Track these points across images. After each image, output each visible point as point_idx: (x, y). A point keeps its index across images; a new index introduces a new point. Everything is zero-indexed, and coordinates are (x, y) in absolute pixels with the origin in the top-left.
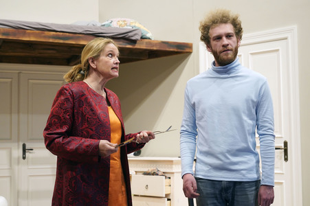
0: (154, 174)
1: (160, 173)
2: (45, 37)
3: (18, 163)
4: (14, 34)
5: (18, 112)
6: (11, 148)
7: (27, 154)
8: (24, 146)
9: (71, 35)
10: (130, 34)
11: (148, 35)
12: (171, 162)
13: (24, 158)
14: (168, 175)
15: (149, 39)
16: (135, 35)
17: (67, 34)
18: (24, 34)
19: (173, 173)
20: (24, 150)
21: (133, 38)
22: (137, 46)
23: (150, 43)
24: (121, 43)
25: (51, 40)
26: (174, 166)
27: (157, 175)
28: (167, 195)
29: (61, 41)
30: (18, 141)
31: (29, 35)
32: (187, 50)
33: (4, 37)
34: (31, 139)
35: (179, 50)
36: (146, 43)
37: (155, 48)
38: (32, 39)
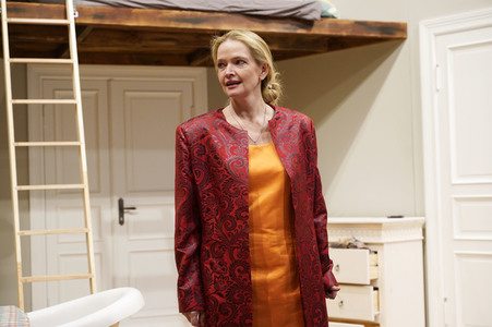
0: (350, 246)
1: (360, 245)
2: (163, 19)
3: (113, 231)
4: (113, 17)
5: (110, 147)
6: (99, 208)
7: (126, 216)
8: (121, 202)
9: (205, 14)
10: (303, 10)
11: (332, 11)
12: (379, 225)
13: (121, 223)
14: (373, 248)
15: (333, 17)
16: (312, 11)
17: (199, 13)
18: (129, 16)
19: (382, 244)
20: (121, 210)
21: (309, 17)
22: (315, 31)
23: (336, 25)
24: (288, 26)
25: (173, 25)
26: (383, 233)
27: (355, 247)
28: (373, 281)
29: (190, 26)
30: (111, 195)
31: (137, 16)
32: (398, 35)
33: (96, 22)
34: (131, 192)
35: (385, 36)
36: (330, 24)
37: (344, 34)
38: (143, 23)
